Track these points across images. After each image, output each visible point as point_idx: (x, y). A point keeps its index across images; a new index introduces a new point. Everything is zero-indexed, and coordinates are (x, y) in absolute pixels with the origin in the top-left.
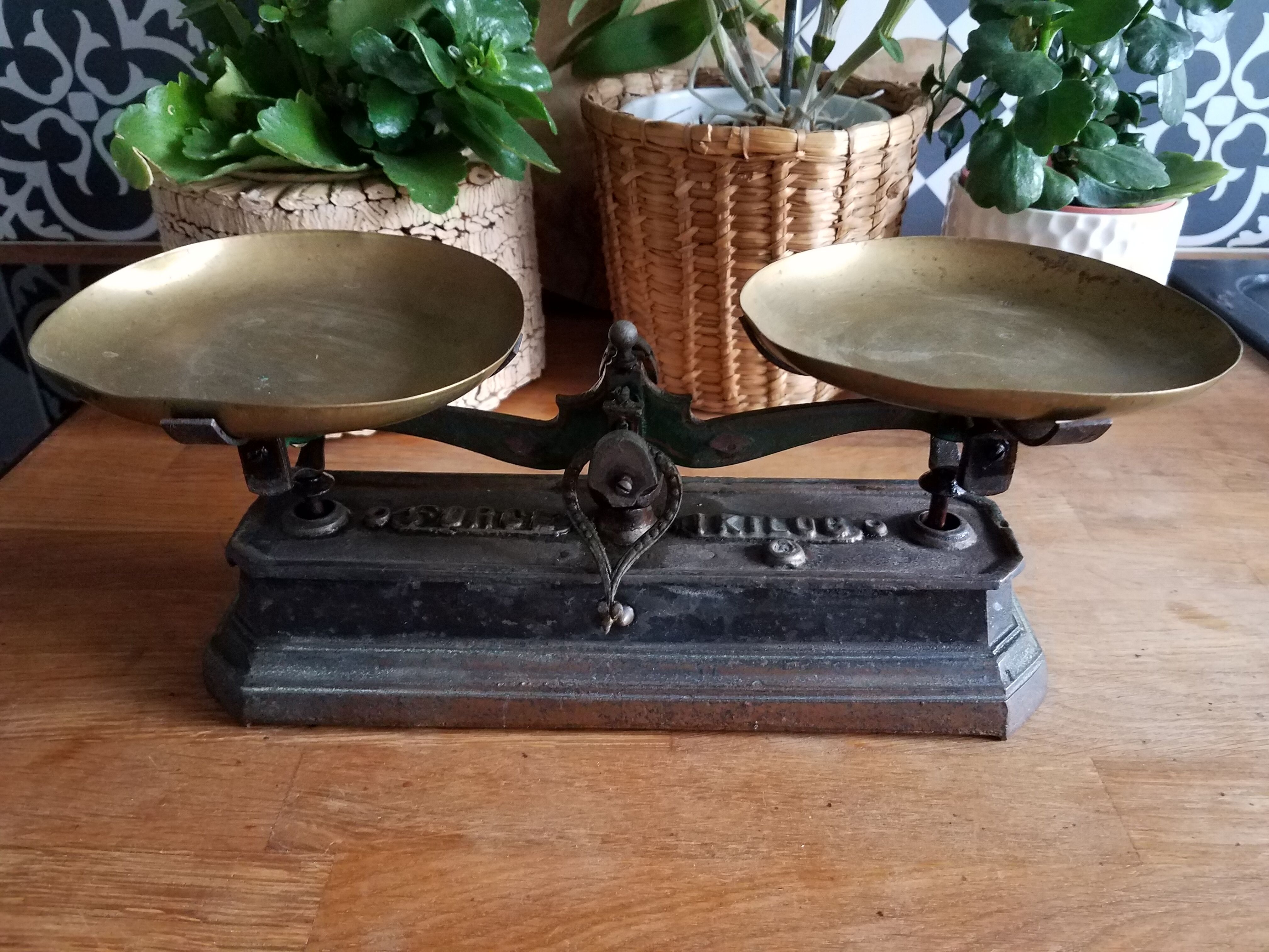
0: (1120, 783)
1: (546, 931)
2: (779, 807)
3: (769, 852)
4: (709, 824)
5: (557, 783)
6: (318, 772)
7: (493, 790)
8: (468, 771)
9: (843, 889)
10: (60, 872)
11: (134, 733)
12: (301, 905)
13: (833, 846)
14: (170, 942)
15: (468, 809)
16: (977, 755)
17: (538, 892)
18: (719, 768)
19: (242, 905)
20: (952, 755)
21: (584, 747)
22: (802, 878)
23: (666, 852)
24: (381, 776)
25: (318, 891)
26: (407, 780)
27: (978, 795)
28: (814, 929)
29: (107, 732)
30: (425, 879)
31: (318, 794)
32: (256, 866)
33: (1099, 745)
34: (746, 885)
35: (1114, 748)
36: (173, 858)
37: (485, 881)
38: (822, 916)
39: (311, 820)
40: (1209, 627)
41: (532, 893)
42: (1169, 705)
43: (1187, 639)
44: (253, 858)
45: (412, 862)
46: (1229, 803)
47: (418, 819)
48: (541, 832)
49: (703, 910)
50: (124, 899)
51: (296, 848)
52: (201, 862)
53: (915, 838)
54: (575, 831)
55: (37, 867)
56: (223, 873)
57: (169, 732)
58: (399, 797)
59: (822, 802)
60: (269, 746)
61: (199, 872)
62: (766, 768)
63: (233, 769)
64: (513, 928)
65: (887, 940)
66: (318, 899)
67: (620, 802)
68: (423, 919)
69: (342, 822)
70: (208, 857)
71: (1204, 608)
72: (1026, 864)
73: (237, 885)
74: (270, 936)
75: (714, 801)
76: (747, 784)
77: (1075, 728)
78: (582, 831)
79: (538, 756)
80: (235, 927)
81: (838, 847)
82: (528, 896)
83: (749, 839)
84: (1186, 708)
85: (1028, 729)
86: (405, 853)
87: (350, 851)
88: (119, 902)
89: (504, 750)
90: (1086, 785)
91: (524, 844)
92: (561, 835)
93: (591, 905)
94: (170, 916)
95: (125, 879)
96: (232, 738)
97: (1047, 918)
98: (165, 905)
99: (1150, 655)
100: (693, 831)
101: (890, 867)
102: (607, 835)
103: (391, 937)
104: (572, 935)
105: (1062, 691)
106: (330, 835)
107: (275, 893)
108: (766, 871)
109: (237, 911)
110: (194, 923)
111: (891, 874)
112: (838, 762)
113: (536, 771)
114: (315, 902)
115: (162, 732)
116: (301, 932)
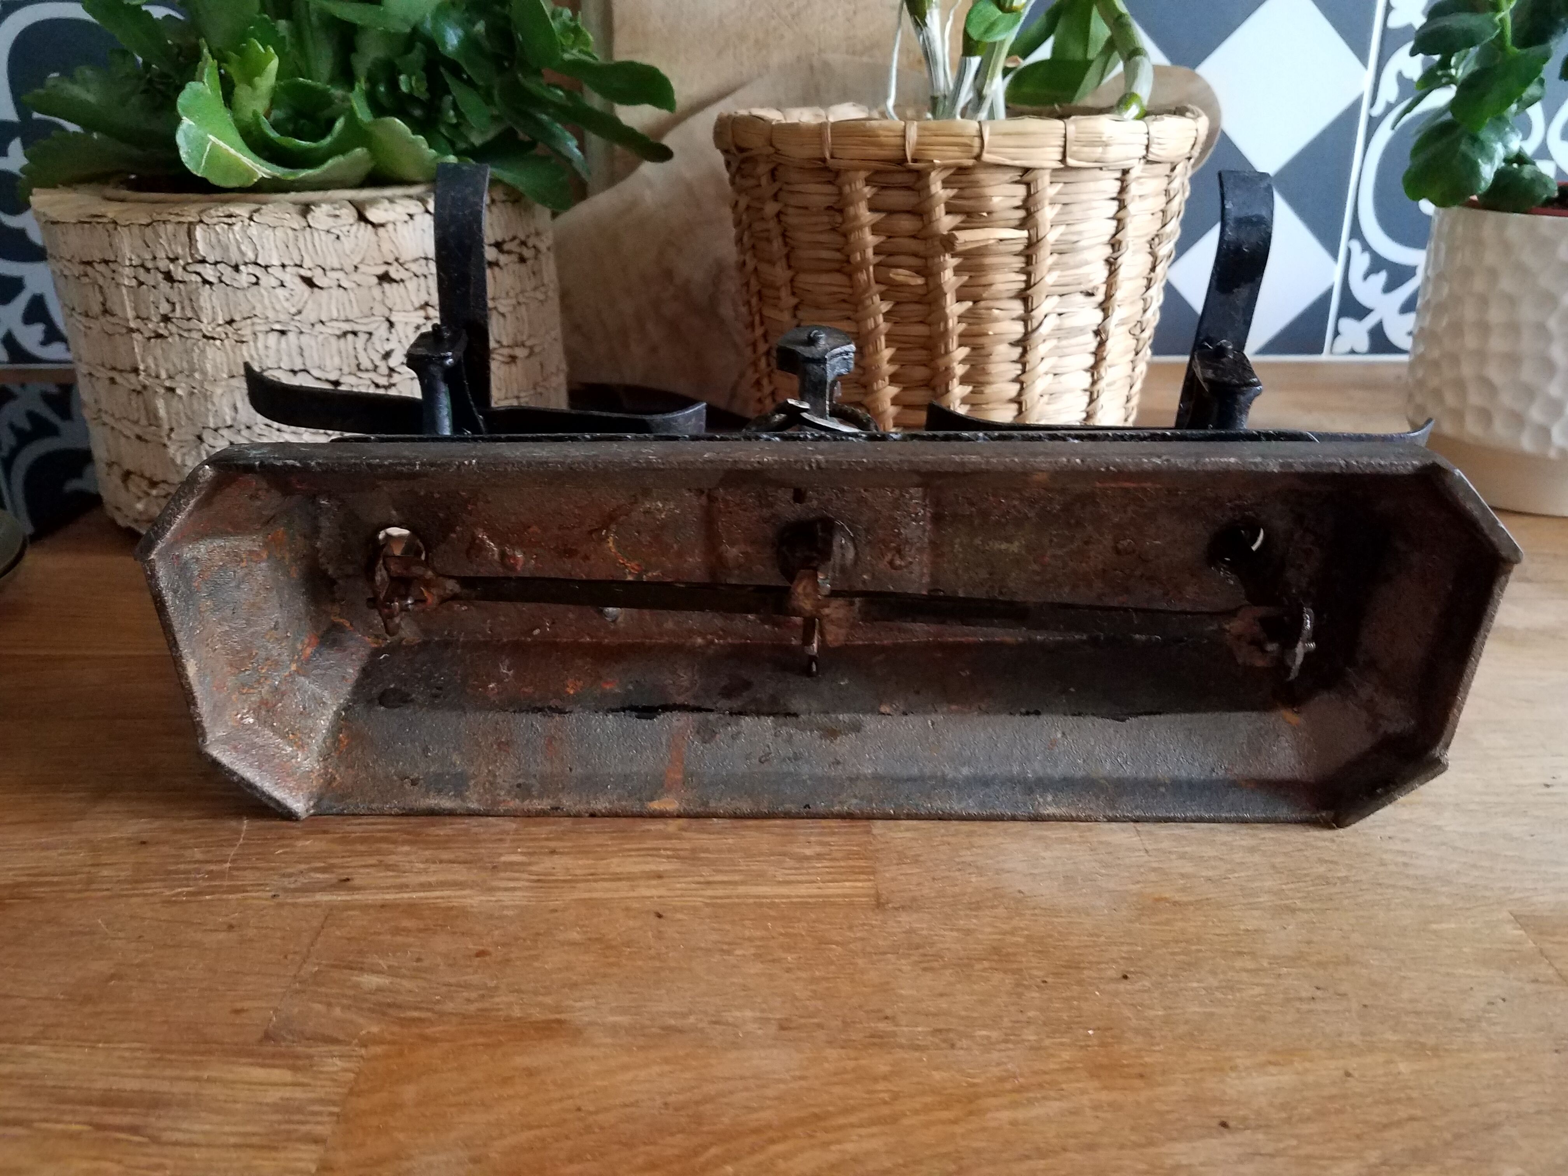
0: (1560, 943)
1: (696, 1152)
2: (1049, 980)
3: (1039, 1041)
4: (944, 1004)
5: (708, 951)
6: (348, 939)
7: (613, 960)
8: (575, 935)
9: (1160, 1091)
11: (80, 891)
12: (310, 1118)
13: (1137, 1031)
15: (574, 986)
16: (1337, 909)
17: (681, 1097)
18: (952, 930)
19: (217, 1118)
20: (1299, 910)
21: (747, 905)
22: (1094, 1076)
23: (879, 1042)
24: (443, 943)
25: (337, 1098)
26: (483, 948)
27: (1348, 961)
28: (1122, 1147)
29: (42, 889)
30: (506, 1081)
31: (345, 968)
32: (244, 1064)
33: (1517, 895)
34: (1009, 1086)
35: (1541, 899)
36: (117, 1053)
37: (598, 1083)
38: (1132, 1129)
39: (333, 1000)
41: (672, 1099)
44: (239, 1053)
45: (485, 1057)
47: (497, 1000)
48: (684, 1016)
49: (943, 1122)
50: (33, 1110)
51: (308, 1039)
52: (159, 1059)
53: (1263, 1019)
54: (737, 1014)
56: (191, 1073)
57: (134, 889)
58: (470, 970)
59: (1112, 972)
60: (281, 905)
61: (154, 1072)
62: (1022, 929)
63: (222, 936)
64: (642, 1149)
65: (1241, 1163)
66: (336, 1109)
67: (804, 975)
68: (502, 1136)
69: (380, 1004)
70: (172, 1052)
72: (1441, 1053)
73: (212, 1090)
74: (258, 1163)
75: (948, 972)
76: (996, 950)
77: (1477, 874)
78: (749, 1014)
79: (679, 916)
80: (203, 1149)
81: (1146, 1033)
82: (666, 1104)
83: (1006, 1022)
85: (1408, 876)
86: (475, 1045)
87: (391, 1043)
88: (24, 1115)
89: (627, 909)
90: (1509, 947)
91: (659, 1031)
92: (716, 1019)
93: (766, 1115)
94: (101, 1134)
95: (39, 1083)
96: (225, 896)
97: (1490, 1127)
98: (97, 1119)
100: (918, 1013)
101: (1230, 1059)
102: (786, 1019)
103: (448, 1163)
104: (737, 1159)
105: (1447, 829)
106: (361, 1021)
107: (270, 1101)
108: (1038, 1066)
109: (207, 1127)
110: (140, 1144)
111: (1233, 1069)
112: (1131, 921)
113: (677, 936)
114: (331, 1114)
115: (122, 890)
116: (305, 1156)
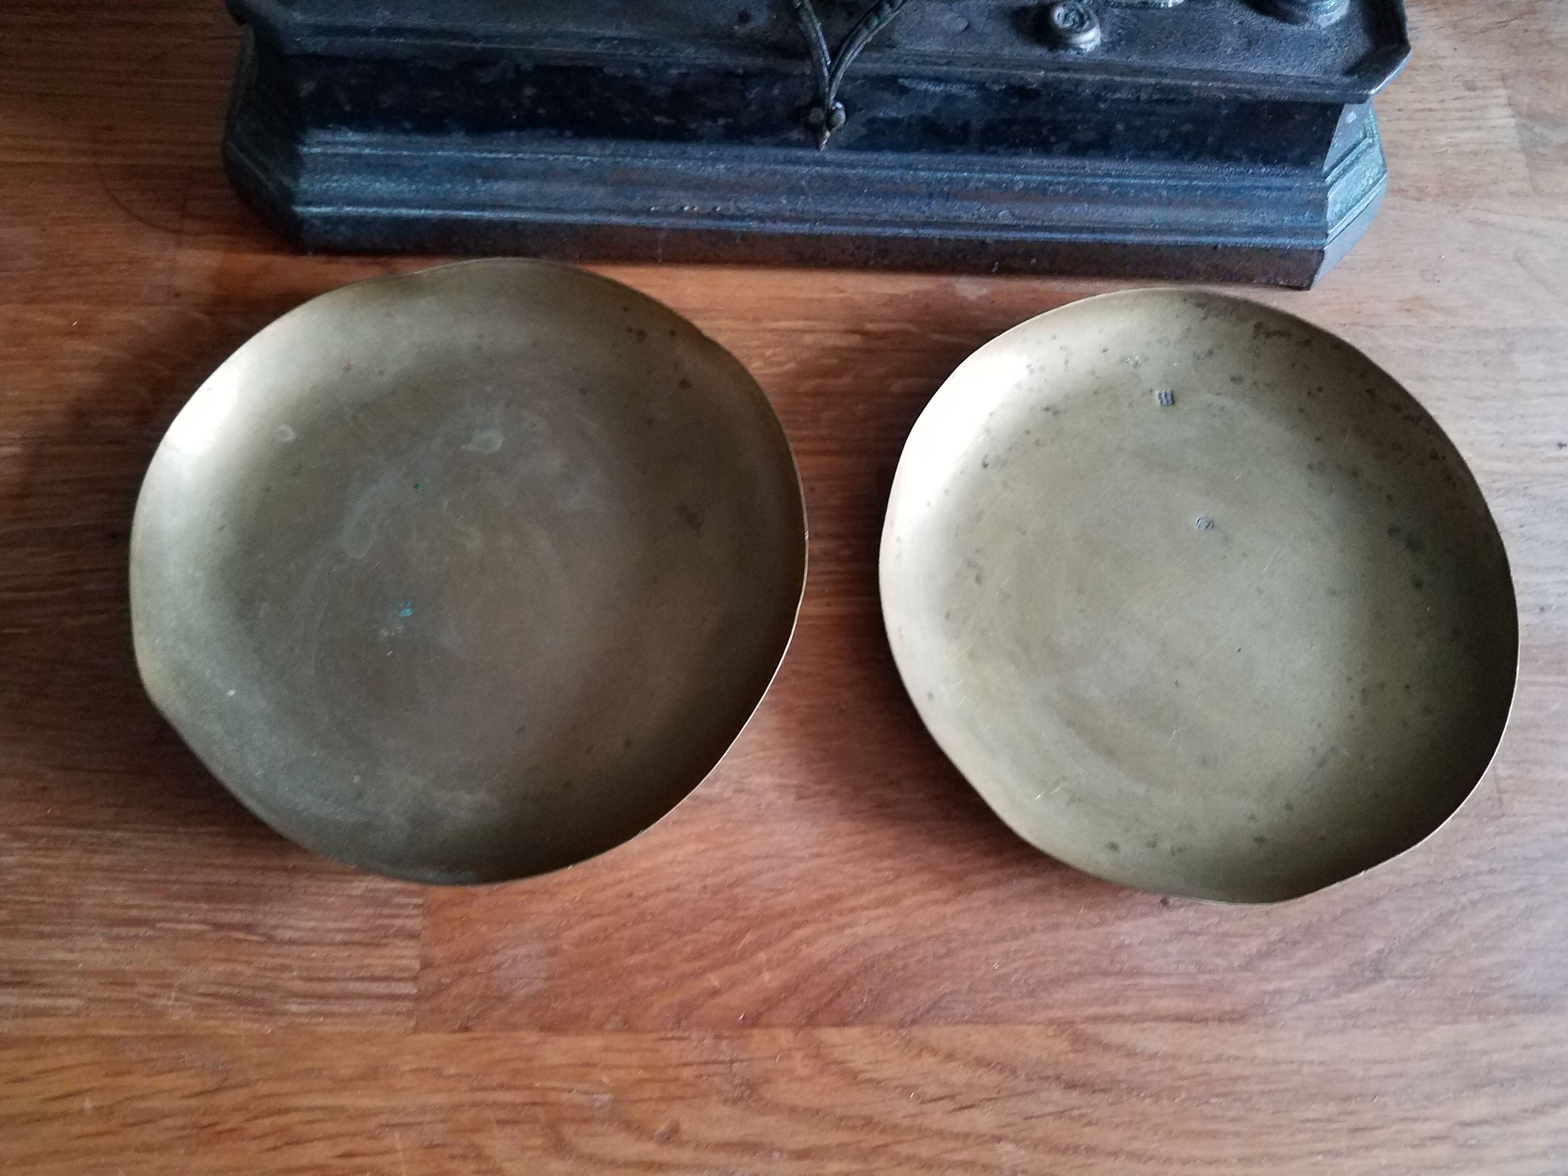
1: (734, 939)
10: (47, 867)
12: (399, 911)
14: (233, 974)
17: (717, 880)
19: (318, 914)
37: (644, 865)
41: (709, 881)
50: (150, 908)
52: (242, 844)
55: (9, 860)
56: (278, 861)
61: (243, 860)
64: (690, 937)
65: (1171, 941)
66: (420, 901)
68: (569, 927)
73: (302, 881)
74: (367, 961)
80: (316, 948)
82: (705, 888)
88: (144, 914)
93: (790, 898)
94: (223, 934)
97: (1373, 902)
98: (210, 916)
103: (529, 956)
104: (769, 945)
107: (359, 892)
109: (311, 924)
110: (258, 943)
114: (417, 906)
116: (406, 952)
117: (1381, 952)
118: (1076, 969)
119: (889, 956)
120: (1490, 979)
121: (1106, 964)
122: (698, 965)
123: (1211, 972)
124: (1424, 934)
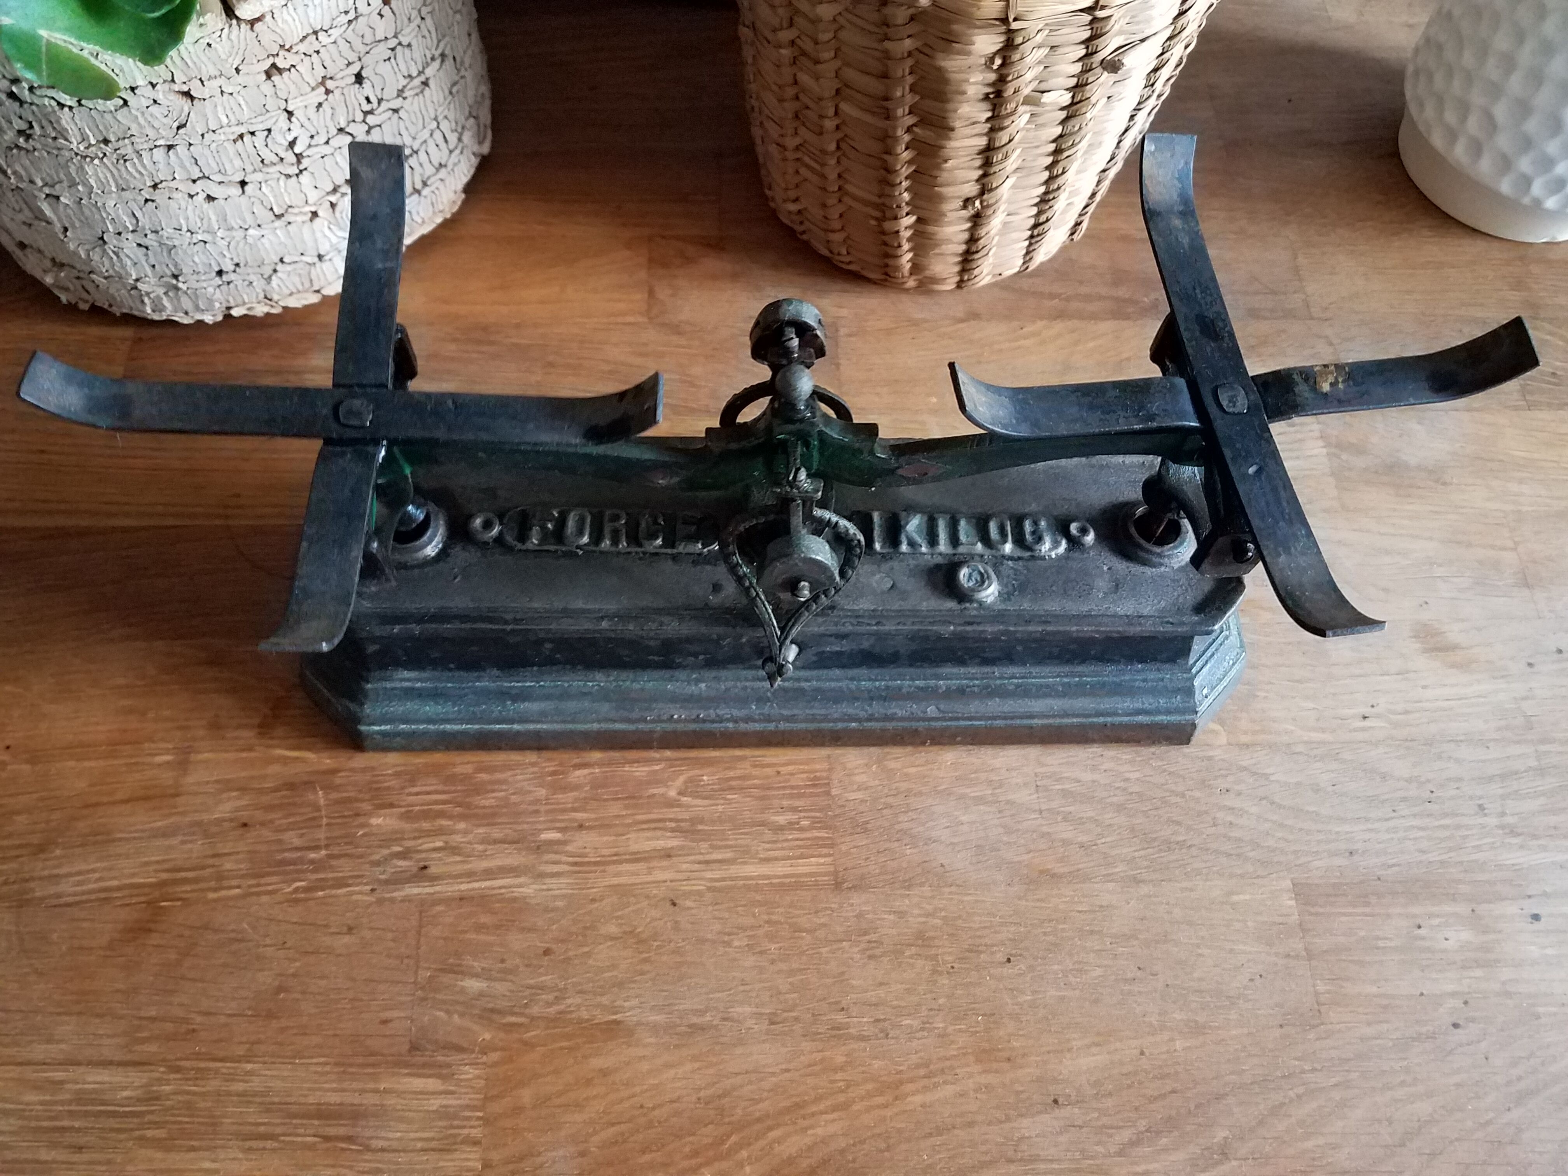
0: (1317, 914)
1: (722, 1140)
2: (956, 965)
3: (945, 1028)
4: (881, 993)
5: (714, 942)
6: (445, 939)
7: (645, 955)
8: (613, 929)
9: (1019, 1072)
10: (195, 1094)
11: (216, 890)
12: (465, 1123)
13: (1011, 1016)
15: (620, 985)
16: (1170, 880)
17: (709, 1092)
18: (890, 913)
19: (403, 1126)
20: (1143, 881)
21: (738, 888)
22: (978, 1061)
23: (838, 1033)
24: (517, 941)
25: (478, 1103)
26: (548, 945)
27: (1166, 938)
28: (989, 1124)
29: (184, 889)
30: (589, 1082)
31: (451, 971)
32: (405, 1074)
33: (1303, 860)
34: (922, 1072)
35: (1317, 863)
36: (313, 1068)
37: (652, 1082)
38: (998, 1107)
39: (451, 1008)
40: (1453, 666)
41: (702, 1094)
42: (1386, 797)
43: (1424, 687)
44: (398, 1064)
45: (571, 1061)
46: (1423, 938)
47: (569, 1001)
48: (702, 1013)
49: (878, 1107)
50: (275, 1125)
51: (443, 1048)
52: (344, 1072)
53: (1096, 1001)
54: (739, 1010)
55: (167, 1088)
56: (371, 1086)
57: (258, 885)
58: (541, 970)
59: (1000, 957)
60: (380, 902)
61: (345, 1085)
62: (941, 910)
63: (346, 939)
64: (688, 1139)
65: (1061, 1133)
66: (480, 1114)
67: (783, 966)
68: (595, 1132)
69: (485, 1010)
70: (350, 1065)
71: (1454, 633)
72: (1206, 1031)
73: (391, 1101)
74: (441, 1164)
75: (885, 960)
76: (921, 934)
77: (1280, 835)
78: (748, 1009)
80: (402, 1154)
81: (1016, 1017)
82: (699, 1099)
83: (924, 1011)
84: (1404, 799)
85: (1229, 839)
86: (562, 1048)
87: (502, 1049)
88: (270, 1129)
89: (649, 896)
90: (1280, 920)
91: (687, 1029)
92: (726, 1016)
93: (765, 1106)
94: (329, 1145)
95: (268, 1099)
96: (334, 892)
97: (1219, 1097)
98: (321, 1131)
99: (1378, 716)
100: (864, 1004)
101: (1069, 1040)
102: (774, 1014)
103: (565, 1157)
104: (749, 1144)
105: (1272, 778)
106: (476, 1028)
107: (435, 1108)
108: (942, 1052)
109: (399, 1134)
110: (358, 1151)
111: (1070, 1050)
112: (1020, 899)
113: (689, 926)
114: (479, 1118)
115: (250, 886)
116: (471, 1156)
117: (1226, 1138)
118: (988, 1158)
119: (842, 1152)
120: (1314, 1159)
121: (1010, 1153)
122: (694, 1162)
123: (1092, 1158)
124: (1261, 1123)
